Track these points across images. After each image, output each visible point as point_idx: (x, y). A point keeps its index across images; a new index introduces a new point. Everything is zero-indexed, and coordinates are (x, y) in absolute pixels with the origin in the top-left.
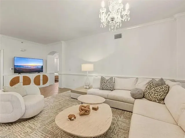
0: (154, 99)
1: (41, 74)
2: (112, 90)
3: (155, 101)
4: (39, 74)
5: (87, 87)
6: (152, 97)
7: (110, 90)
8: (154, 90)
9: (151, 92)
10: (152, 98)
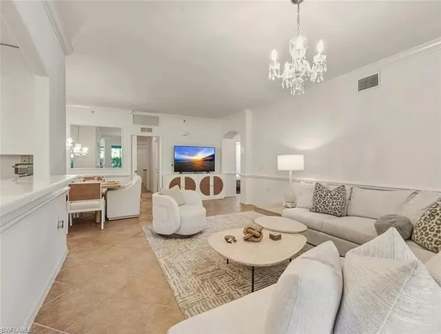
0: (434, 245)
1: (211, 175)
2: (339, 214)
3: (435, 250)
4: (208, 175)
5: (289, 205)
6: (430, 239)
7: (335, 215)
8: (436, 223)
9: (429, 228)
10: (428, 243)
